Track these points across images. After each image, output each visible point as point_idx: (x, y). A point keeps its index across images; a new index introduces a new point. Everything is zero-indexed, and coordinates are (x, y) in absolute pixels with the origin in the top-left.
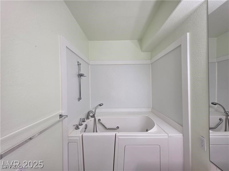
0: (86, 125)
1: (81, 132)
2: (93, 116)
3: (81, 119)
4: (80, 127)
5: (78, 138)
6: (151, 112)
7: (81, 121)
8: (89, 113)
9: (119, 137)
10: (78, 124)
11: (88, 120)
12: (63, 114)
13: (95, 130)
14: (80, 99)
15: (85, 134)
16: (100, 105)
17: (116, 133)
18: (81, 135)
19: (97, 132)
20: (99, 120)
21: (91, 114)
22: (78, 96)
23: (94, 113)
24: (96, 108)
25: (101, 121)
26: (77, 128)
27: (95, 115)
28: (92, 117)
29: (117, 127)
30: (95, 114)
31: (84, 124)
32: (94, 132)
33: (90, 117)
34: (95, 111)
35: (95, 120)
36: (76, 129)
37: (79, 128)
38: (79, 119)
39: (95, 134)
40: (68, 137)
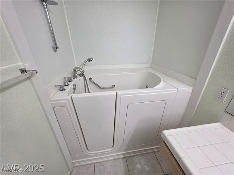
0: (74, 85)
1: (69, 94)
2: (82, 75)
3: (65, 78)
4: (65, 87)
5: (66, 101)
6: (150, 67)
7: (65, 80)
8: (75, 70)
9: (121, 96)
10: (62, 84)
11: (76, 80)
12: (27, 68)
13: (87, 90)
14: (56, 48)
15: (74, 96)
16: (90, 60)
17: (116, 91)
18: (69, 97)
19: (89, 92)
20: (90, 79)
21: (79, 73)
22: (52, 44)
23: (82, 71)
24: (84, 65)
25: (93, 80)
26: (62, 89)
27: (85, 74)
28: (80, 75)
29: (113, 86)
30: (84, 72)
31: (71, 84)
32: (86, 93)
33: (77, 76)
34: (83, 68)
35: (85, 79)
36: (61, 91)
37: (65, 90)
38: (63, 77)
39: (87, 95)
40: (51, 101)
